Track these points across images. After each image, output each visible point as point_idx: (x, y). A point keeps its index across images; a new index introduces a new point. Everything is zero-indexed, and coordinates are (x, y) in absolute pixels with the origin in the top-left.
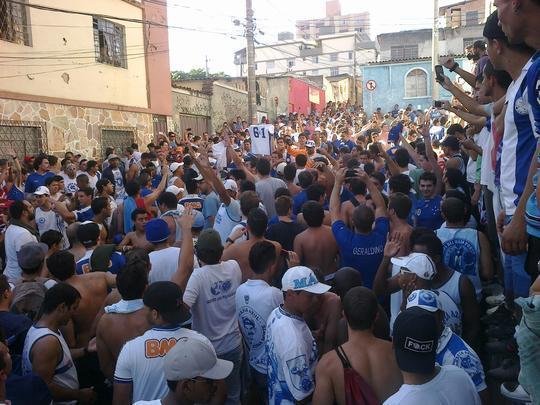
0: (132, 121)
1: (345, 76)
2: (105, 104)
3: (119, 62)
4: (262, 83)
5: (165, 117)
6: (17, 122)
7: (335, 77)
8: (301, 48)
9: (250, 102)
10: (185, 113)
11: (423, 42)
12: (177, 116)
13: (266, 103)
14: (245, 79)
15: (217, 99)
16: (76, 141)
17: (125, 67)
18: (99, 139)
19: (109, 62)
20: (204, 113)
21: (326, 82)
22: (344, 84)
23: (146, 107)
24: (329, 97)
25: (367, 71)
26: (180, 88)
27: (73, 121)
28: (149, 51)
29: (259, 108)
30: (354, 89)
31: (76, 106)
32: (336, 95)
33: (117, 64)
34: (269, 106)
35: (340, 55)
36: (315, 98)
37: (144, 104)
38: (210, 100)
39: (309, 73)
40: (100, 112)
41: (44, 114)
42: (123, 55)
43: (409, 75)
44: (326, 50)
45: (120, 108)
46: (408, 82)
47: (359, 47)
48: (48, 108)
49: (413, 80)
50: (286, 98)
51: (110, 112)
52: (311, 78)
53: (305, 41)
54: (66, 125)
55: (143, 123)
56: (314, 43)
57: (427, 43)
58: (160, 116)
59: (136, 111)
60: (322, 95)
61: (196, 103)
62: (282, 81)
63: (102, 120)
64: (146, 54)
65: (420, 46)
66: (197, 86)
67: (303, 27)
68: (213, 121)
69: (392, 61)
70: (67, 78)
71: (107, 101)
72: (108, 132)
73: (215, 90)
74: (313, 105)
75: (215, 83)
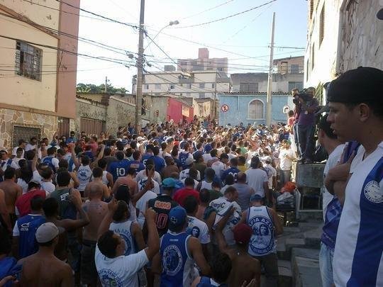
0: (40, 121)
1: (208, 99)
2: (20, 107)
3: (35, 76)
4: (148, 99)
5: (69, 119)
7: (202, 99)
8: (179, 77)
9: (137, 113)
10: (85, 118)
11: (262, 81)
12: (79, 119)
13: (150, 114)
14: (134, 96)
15: (112, 109)
17: (39, 80)
18: (11, 133)
19: (26, 75)
20: (100, 118)
21: (194, 102)
22: (207, 104)
23: (54, 111)
24: (196, 112)
25: (222, 98)
26: (83, 98)
28: (60, 70)
29: (143, 117)
30: (214, 109)
32: (201, 112)
33: (33, 78)
34: (152, 116)
35: (206, 85)
36: (186, 113)
38: (106, 109)
39: (184, 95)
40: (14, 112)
42: (39, 71)
43: (251, 103)
44: (196, 81)
45: (31, 110)
46: (251, 108)
47: (219, 80)
49: (254, 107)
50: (165, 111)
51: (22, 113)
52: (184, 98)
53: (183, 73)
55: (50, 123)
56: (189, 75)
57: (264, 82)
58: (64, 118)
59: (45, 113)
60: (191, 111)
61: (95, 111)
62: (163, 99)
63: (15, 118)
64: (58, 72)
65: (260, 84)
66: (98, 98)
67: (183, 63)
68: (107, 124)
69: (242, 93)
72: (19, 128)
73: (111, 102)
74: (184, 117)
75: (111, 97)
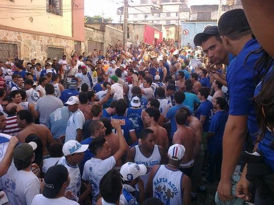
0: (63, 43)
1: (173, 25)
2: (51, 34)
4: (131, 27)
5: (80, 42)
6: (5, 41)
7: (168, 26)
8: (152, 9)
9: (124, 37)
10: (90, 41)
11: (214, 11)
12: (87, 42)
13: (132, 37)
14: (122, 25)
15: (107, 34)
16: (35, 52)
17: (61, 15)
18: (47, 52)
19: (53, 13)
20: (100, 41)
21: (163, 28)
22: (172, 29)
23: (71, 37)
24: (165, 36)
25: (184, 24)
26: (89, 27)
27: (34, 42)
28: (74, 8)
29: (128, 40)
30: (177, 32)
31: (36, 34)
32: (168, 35)
33: (58, 14)
34: (134, 39)
35: (172, 14)
36: (157, 36)
37: (70, 35)
38: (104, 34)
39: (155, 22)
40: (48, 38)
41: (19, 38)
42: (61, 9)
44: (164, 11)
45: (58, 36)
47: (181, 10)
48: (22, 34)
50: (143, 35)
51: (53, 38)
52: (156, 25)
53: (154, 5)
54: (30, 44)
55: (69, 45)
56: (159, 7)
57: (216, 11)
58: (77, 41)
59: (66, 38)
60: (161, 34)
61: (96, 36)
62: (141, 26)
63: (48, 42)
64: (72, 9)
65: (212, 13)
66: (98, 27)
68: (105, 45)
69: (199, 20)
70: (31, 19)
71: (51, 33)
72: (51, 49)
73: (106, 29)
74: (156, 40)
75: (107, 26)
